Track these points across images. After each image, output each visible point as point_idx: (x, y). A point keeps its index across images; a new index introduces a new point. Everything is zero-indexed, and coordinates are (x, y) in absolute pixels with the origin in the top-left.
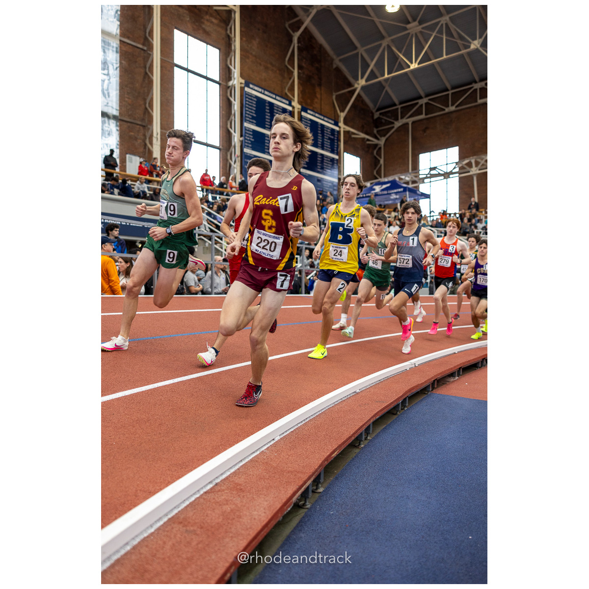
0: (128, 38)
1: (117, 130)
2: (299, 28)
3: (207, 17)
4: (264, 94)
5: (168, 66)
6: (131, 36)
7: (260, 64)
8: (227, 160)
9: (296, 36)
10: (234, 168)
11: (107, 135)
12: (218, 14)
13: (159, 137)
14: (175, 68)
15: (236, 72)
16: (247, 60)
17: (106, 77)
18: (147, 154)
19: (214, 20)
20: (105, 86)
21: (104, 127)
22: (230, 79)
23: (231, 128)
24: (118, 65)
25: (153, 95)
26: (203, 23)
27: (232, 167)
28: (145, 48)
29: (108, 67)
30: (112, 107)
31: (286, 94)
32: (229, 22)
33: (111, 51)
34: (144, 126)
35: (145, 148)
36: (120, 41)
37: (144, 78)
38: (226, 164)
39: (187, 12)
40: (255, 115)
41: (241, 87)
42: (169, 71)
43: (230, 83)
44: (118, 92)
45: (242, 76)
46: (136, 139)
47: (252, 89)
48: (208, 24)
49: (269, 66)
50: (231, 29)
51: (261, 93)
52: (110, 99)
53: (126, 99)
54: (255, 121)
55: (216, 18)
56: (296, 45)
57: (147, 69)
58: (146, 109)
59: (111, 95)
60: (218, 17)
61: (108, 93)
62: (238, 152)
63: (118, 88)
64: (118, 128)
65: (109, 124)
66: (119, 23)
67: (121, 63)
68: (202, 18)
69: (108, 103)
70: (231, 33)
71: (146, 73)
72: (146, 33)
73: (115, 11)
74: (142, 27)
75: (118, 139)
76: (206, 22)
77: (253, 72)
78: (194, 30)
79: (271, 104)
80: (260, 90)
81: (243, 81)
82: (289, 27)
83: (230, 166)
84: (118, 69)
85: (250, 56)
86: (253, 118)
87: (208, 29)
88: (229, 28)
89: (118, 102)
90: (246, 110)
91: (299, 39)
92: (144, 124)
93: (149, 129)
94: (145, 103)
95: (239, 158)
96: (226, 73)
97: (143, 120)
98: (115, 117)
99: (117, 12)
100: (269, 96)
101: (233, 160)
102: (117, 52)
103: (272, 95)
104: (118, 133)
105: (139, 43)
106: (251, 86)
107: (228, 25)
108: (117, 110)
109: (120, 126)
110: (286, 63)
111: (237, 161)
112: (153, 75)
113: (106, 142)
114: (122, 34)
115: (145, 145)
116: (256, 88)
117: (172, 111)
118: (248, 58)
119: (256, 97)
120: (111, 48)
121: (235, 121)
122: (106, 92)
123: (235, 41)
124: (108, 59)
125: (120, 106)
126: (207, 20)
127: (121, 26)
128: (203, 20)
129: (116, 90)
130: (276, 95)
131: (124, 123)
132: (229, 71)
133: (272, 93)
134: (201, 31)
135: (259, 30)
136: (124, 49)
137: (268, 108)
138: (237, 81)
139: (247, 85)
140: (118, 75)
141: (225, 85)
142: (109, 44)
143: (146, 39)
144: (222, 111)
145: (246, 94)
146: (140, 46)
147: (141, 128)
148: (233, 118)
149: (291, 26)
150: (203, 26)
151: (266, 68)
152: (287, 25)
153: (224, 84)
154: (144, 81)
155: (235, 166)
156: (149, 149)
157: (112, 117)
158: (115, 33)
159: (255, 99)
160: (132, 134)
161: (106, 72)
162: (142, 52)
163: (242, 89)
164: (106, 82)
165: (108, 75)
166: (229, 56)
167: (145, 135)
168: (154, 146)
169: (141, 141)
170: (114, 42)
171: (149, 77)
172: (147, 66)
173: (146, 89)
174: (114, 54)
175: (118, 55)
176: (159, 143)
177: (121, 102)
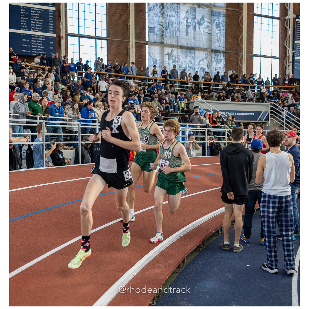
0: (230, 7)
1: (224, 59)
6: (231, 5)
8: (284, 65)
10: (288, 69)
11: (219, 62)
13: (246, 59)
14: (254, 16)
15: (291, 11)
17: (218, 32)
18: (238, 69)
20: (218, 37)
21: (218, 58)
22: (286, 15)
23: (287, 45)
25: (243, 35)
27: (287, 69)
28: (238, 10)
29: (220, 26)
30: (222, 47)
33: (221, 17)
34: (237, 54)
35: (238, 65)
36: (226, 9)
38: (284, 67)
41: (293, 19)
42: (251, 19)
43: (287, 18)
46: (233, 61)
52: (221, 42)
53: (229, 41)
57: (239, 21)
58: (238, 43)
59: (221, 40)
61: (220, 40)
62: (291, 60)
63: (225, 36)
64: (224, 58)
65: (220, 56)
67: (226, 22)
69: (220, 45)
71: (239, 24)
75: (224, 63)
81: (295, 15)
83: (286, 68)
84: (225, 26)
89: (225, 43)
92: (237, 52)
93: (240, 55)
94: (238, 41)
95: (292, 63)
96: (284, 12)
97: (237, 50)
98: (223, 52)
101: (288, 65)
102: (224, 16)
104: (224, 60)
105: (235, 8)
108: (224, 48)
109: (225, 56)
111: (290, 65)
112: (243, 26)
113: (219, 66)
114: (227, 6)
115: (238, 63)
117: (252, 42)
120: (221, 15)
121: (289, 40)
122: (219, 39)
124: (220, 21)
125: (225, 45)
131: (227, 54)
132: (286, 10)
138: (291, 16)
139: (297, 17)
140: (225, 29)
141: (283, 19)
143: (239, 5)
144: (281, 35)
145: (297, 23)
146: (236, 10)
147: (236, 55)
148: (288, 39)
154: (237, 28)
155: (289, 68)
156: (240, 66)
157: (221, 52)
158: (223, 6)
160: (231, 59)
161: (219, 29)
162: (237, 12)
164: (219, 34)
165: (220, 30)
167: (238, 59)
168: (243, 65)
169: (236, 62)
170: (223, 11)
171: (240, 26)
172: (240, 19)
173: (238, 33)
174: (223, 18)
175: (225, 18)
176: (246, 63)
177: (226, 43)
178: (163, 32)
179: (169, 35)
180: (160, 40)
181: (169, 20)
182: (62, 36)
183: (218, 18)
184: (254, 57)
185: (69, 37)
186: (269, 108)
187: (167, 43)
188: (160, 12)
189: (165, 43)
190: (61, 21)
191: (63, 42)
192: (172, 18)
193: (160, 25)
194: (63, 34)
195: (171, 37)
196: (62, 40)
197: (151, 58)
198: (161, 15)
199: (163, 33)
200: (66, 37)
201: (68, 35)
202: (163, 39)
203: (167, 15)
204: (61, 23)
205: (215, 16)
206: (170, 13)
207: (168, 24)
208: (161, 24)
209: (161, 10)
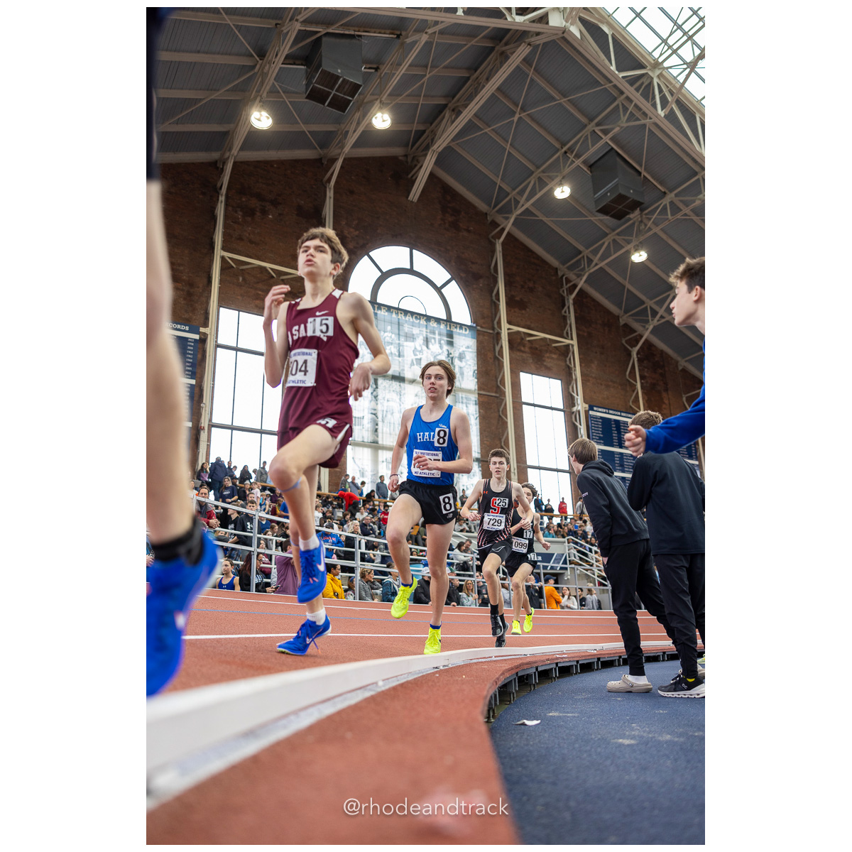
0: (484, 390)
2: (637, 342)
3: (548, 355)
4: (608, 413)
5: (518, 404)
6: (486, 388)
7: (601, 384)
9: (634, 351)
12: (557, 349)
13: (516, 471)
14: (524, 406)
15: (579, 399)
16: (588, 384)
19: (554, 356)
22: (574, 405)
24: (478, 415)
25: (507, 434)
26: (544, 361)
28: (498, 395)
31: (631, 407)
32: (568, 353)
33: (472, 405)
36: (478, 394)
37: (499, 420)
39: (530, 355)
40: (602, 436)
41: (585, 411)
42: (519, 409)
43: (574, 409)
44: (479, 437)
45: (585, 401)
47: (596, 411)
48: (549, 360)
49: (610, 383)
50: (570, 359)
51: (606, 413)
54: (602, 442)
55: (555, 354)
56: (636, 360)
57: (501, 413)
60: (557, 351)
63: (479, 434)
64: (481, 469)
66: (476, 380)
67: (479, 412)
68: (543, 356)
70: (570, 363)
71: (500, 416)
72: (497, 381)
73: (472, 371)
74: (494, 378)
76: (547, 359)
77: (595, 393)
78: (537, 369)
79: (617, 422)
80: (604, 410)
81: (587, 406)
82: (626, 343)
84: (478, 418)
85: (591, 379)
86: (600, 438)
87: (549, 365)
88: (568, 359)
89: (479, 446)
90: (593, 433)
91: (638, 353)
94: (501, 442)
96: (569, 400)
99: (474, 372)
100: (614, 415)
102: (476, 404)
103: (616, 413)
104: (481, 473)
105: (492, 392)
106: (595, 409)
107: (567, 356)
109: (482, 467)
110: (627, 377)
112: (507, 418)
114: (480, 388)
116: (600, 410)
118: (589, 381)
119: (601, 418)
120: (471, 402)
123: (575, 370)
124: (470, 412)
125: (481, 449)
126: (548, 357)
127: (478, 382)
128: (544, 359)
129: (477, 436)
130: (621, 412)
131: (483, 463)
132: (572, 398)
133: (617, 411)
134: (543, 369)
135: (596, 353)
136: (481, 400)
137: (614, 426)
138: (581, 406)
139: (591, 408)
140: (478, 423)
141: (569, 412)
142: (470, 400)
143: (498, 387)
144: (569, 434)
145: (591, 417)
146: (494, 394)
149: (628, 342)
150: (545, 363)
151: (608, 386)
152: (624, 342)
153: (568, 410)
154: (498, 423)
158: (473, 389)
159: (600, 420)
162: (496, 399)
163: (586, 413)
166: (570, 384)
170: (474, 397)
171: (502, 419)
172: (501, 410)
173: (500, 430)
174: (474, 406)
175: (477, 406)
176: (516, 477)
177: (481, 445)
178: (377, 425)
179: (388, 430)
180: (372, 438)
181: (387, 406)
182: (202, 425)
183: (467, 406)
184: (529, 469)
185: (213, 429)
186: (565, 548)
187: (384, 443)
188: (372, 393)
189: (380, 442)
190: (204, 402)
191: (203, 436)
192: (391, 404)
193: (372, 413)
194: (204, 423)
195: (390, 434)
196: (202, 432)
197: (357, 468)
198: (373, 398)
199: (377, 427)
200: (208, 429)
201: (212, 426)
202: (377, 437)
203: (384, 398)
204: (202, 405)
205: (462, 403)
206: (388, 396)
207: (385, 412)
208: (374, 412)
209: (374, 391)
